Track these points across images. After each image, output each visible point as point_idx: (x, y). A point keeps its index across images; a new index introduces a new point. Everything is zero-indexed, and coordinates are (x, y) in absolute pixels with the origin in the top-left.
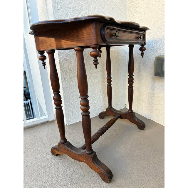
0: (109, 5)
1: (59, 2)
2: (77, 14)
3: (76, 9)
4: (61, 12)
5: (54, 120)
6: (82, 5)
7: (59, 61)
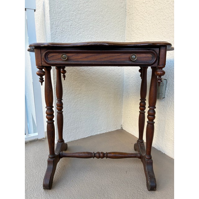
0: (108, 24)
1: (57, 19)
2: (75, 32)
3: (74, 26)
4: (58, 29)
5: (44, 138)
6: (80, 23)
7: (54, 77)
